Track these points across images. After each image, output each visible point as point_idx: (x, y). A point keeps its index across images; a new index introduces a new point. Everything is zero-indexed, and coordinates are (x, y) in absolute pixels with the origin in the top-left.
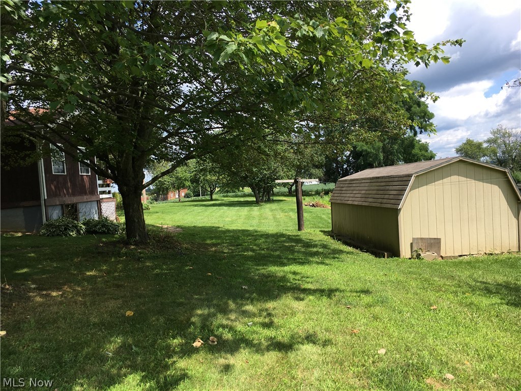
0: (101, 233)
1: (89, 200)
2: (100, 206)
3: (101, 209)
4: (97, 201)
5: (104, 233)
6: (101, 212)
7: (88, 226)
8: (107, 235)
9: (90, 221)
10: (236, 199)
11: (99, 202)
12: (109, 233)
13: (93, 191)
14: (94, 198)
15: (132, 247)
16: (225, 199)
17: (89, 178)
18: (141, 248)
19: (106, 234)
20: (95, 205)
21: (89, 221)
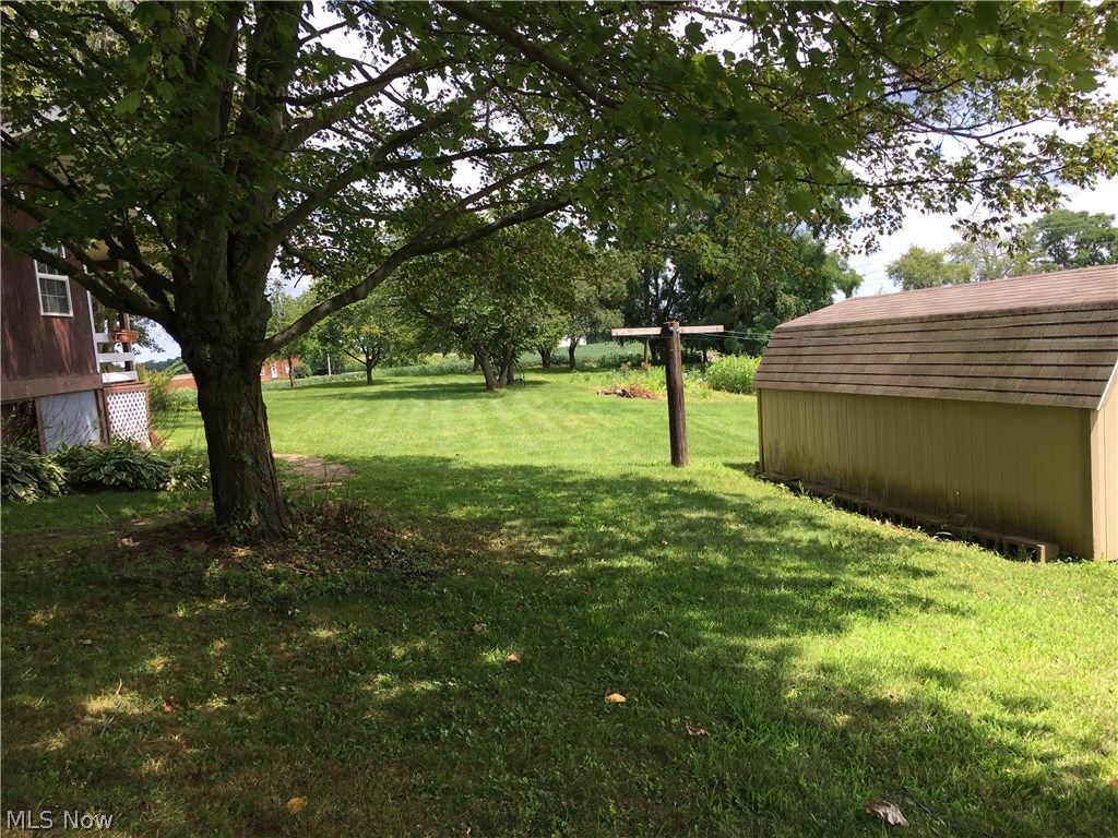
0: (114, 488)
1: (71, 389)
2: (106, 405)
3: (107, 414)
4: (96, 391)
5: (122, 487)
6: (108, 422)
7: (73, 468)
8: (133, 494)
9: (78, 452)
10: (428, 381)
11: (101, 393)
12: (138, 488)
13: (82, 361)
14: (86, 383)
15: (241, 552)
16: (401, 379)
17: (70, 324)
18: (272, 558)
19: (131, 490)
20: (90, 401)
21: (75, 453)
